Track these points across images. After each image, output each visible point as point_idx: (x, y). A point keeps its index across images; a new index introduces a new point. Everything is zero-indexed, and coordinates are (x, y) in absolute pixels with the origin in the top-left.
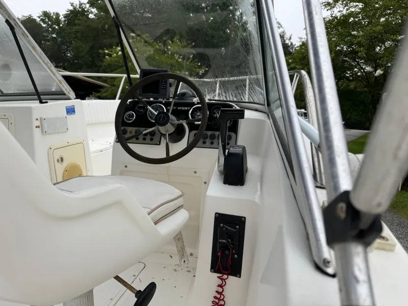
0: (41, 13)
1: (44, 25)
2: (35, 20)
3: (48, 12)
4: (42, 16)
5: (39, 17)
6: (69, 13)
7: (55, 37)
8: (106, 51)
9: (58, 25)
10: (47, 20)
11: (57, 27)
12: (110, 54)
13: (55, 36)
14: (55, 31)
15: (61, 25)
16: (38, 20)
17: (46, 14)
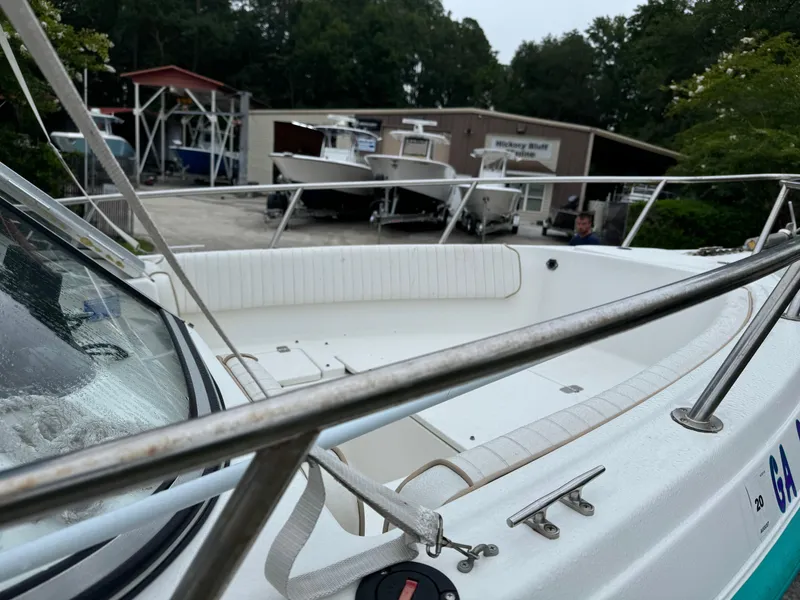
0: (592, 23)
1: (593, 45)
2: (582, 37)
3: (605, 18)
4: (592, 28)
5: (588, 31)
6: (639, 13)
7: (611, 66)
8: (673, 87)
9: (620, 41)
10: (601, 35)
11: (616, 45)
12: (682, 91)
13: (612, 63)
14: (613, 53)
15: (626, 40)
16: (586, 36)
17: (601, 23)
